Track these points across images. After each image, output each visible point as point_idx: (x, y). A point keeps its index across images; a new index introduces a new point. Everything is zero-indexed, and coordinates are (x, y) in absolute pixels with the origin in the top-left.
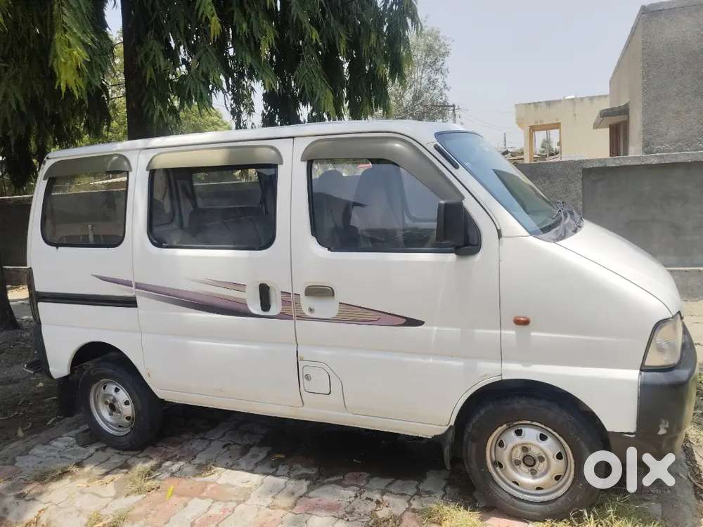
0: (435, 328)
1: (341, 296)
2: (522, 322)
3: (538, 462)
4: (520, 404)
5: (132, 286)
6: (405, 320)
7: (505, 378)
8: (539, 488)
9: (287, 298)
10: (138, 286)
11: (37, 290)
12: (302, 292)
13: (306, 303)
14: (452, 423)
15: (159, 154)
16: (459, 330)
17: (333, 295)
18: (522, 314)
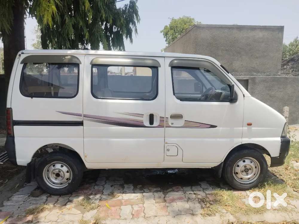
0: (221, 128)
1: (186, 118)
2: (249, 124)
3: (249, 170)
4: (246, 152)
5: (82, 116)
6: (210, 126)
7: (243, 143)
8: (249, 179)
9: (162, 119)
10: (85, 116)
11: (14, 119)
12: (169, 117)
13: (170, 121)
14: (223, 161)
15: (96, 58)
16: (229, 128)
17: (182, 118)
18: (250, 122)
